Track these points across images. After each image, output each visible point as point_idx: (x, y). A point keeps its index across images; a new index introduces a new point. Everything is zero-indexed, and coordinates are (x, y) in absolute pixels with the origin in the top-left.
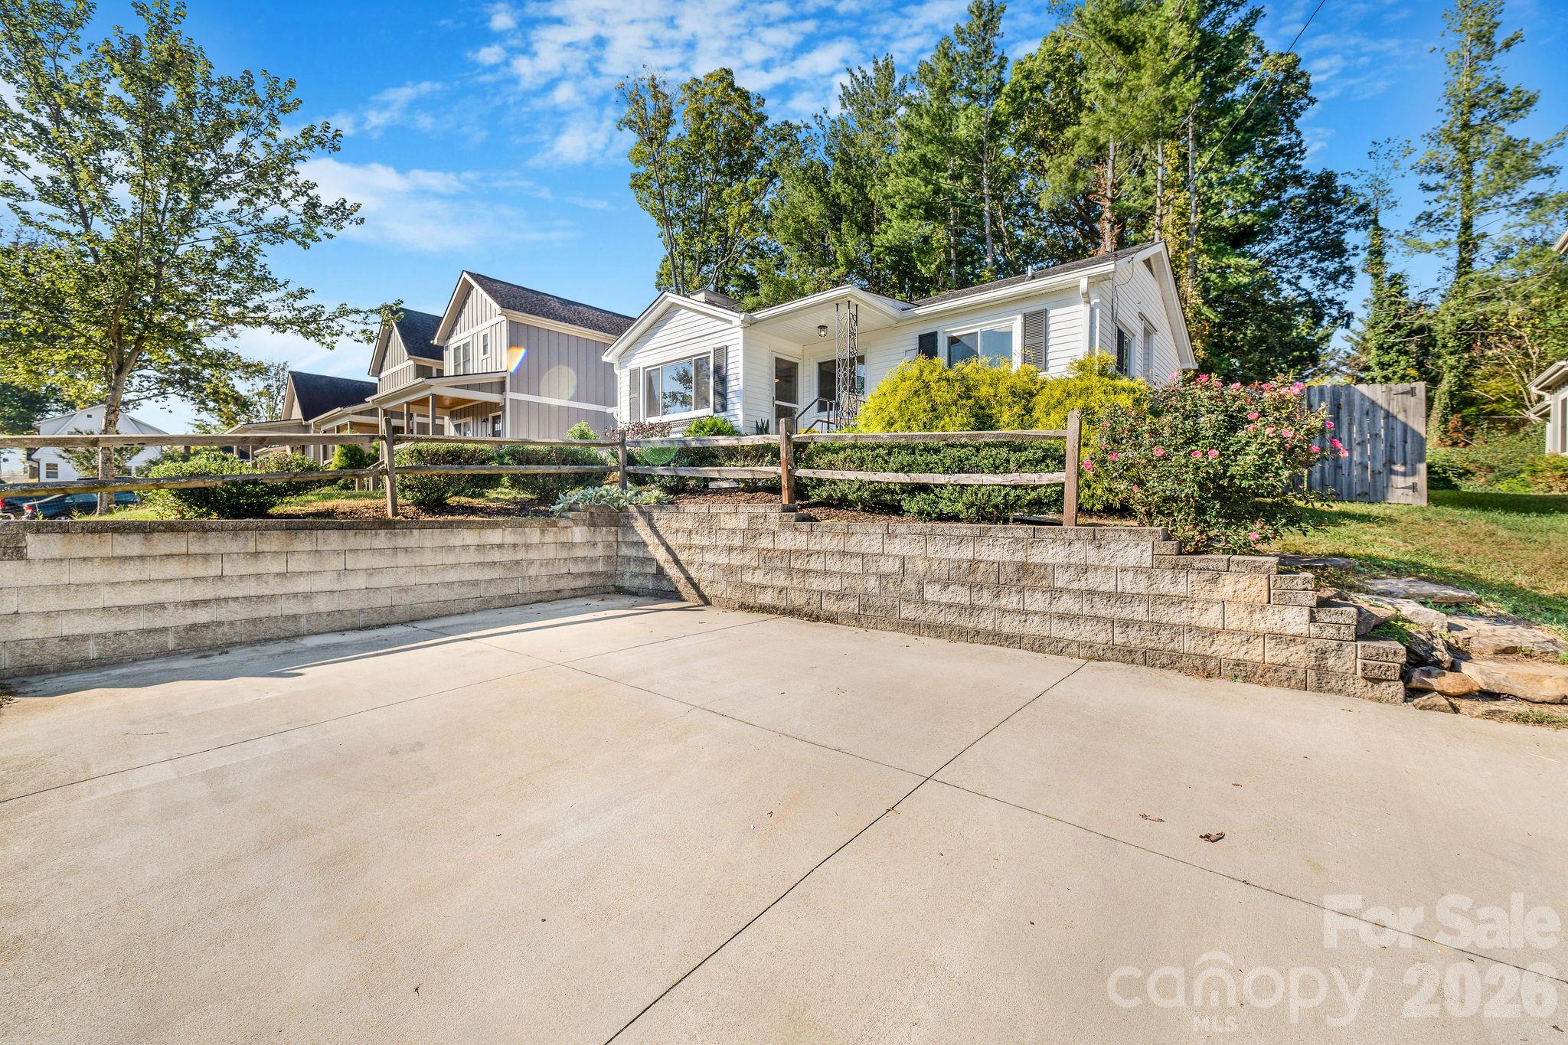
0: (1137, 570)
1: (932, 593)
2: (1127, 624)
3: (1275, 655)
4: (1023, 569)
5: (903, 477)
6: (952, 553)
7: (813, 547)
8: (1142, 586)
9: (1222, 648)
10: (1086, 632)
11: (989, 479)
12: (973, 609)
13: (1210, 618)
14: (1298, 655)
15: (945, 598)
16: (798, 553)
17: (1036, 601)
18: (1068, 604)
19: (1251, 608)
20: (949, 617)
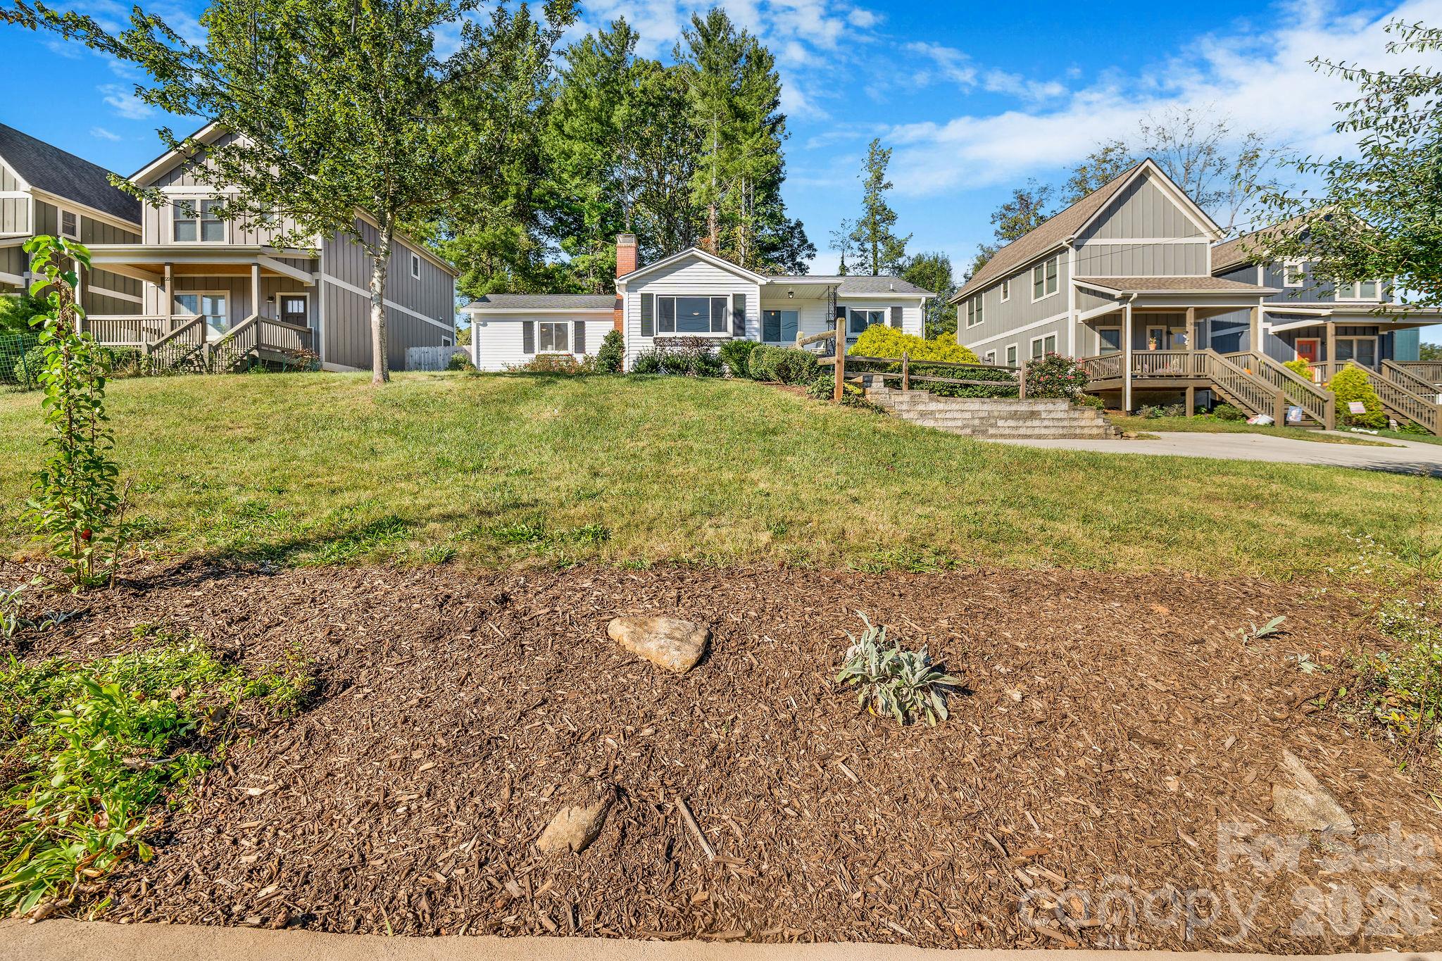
0: (1065, 411)
1: (1000, 423)
2: (1063, 427)
3: (1095, 431)
4: (1033, 413)
5: (961, 381)
6: (1008, 408)
7: (946, 408)
8: (1066, 416)
9: (1086, 431)
10: (1052, 431)
11: (994, 383)
12: (1017, 428)
13: (1083, 423)
14: (1101, 431)
15: (1006, 425)
16: (940, 411)
17: (1036, 423)
18: (1046, 423)
19: (1092, 419)
20: (1007, 432)
